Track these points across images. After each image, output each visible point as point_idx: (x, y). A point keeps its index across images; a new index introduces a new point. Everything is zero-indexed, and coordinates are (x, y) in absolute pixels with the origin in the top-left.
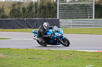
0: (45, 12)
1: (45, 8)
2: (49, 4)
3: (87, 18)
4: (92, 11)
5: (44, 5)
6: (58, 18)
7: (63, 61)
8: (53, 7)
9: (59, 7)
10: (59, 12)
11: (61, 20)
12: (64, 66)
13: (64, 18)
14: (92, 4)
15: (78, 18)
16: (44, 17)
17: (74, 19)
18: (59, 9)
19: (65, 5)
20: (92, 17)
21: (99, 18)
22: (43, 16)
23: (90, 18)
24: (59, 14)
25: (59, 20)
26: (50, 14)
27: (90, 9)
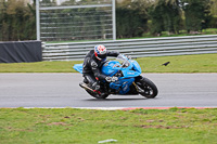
0: (10, 28)
1: (12, 19)
2: (20, 11)
3: (100, 37)
4: (111, 22)
5: (9, 13)
6: (38, 40)
7: (49, 132)
8: (28, 17)
9: (41, 16)
10: (41, 26)
11: (44, 44)
12: (52, 142)
13: (51, 40)
14: (111, 8)
15: (83, 39)
16: (10, 39)
17: (72, 40)
18: (41, 21)
19: (53, 11)
20: (111, 36)
21: (126, 36)
22: (7, 36)
23: (108, 37)
24: (41, 31)
25: (40, 43)
26: (22, 32)
27: (107, 18)
